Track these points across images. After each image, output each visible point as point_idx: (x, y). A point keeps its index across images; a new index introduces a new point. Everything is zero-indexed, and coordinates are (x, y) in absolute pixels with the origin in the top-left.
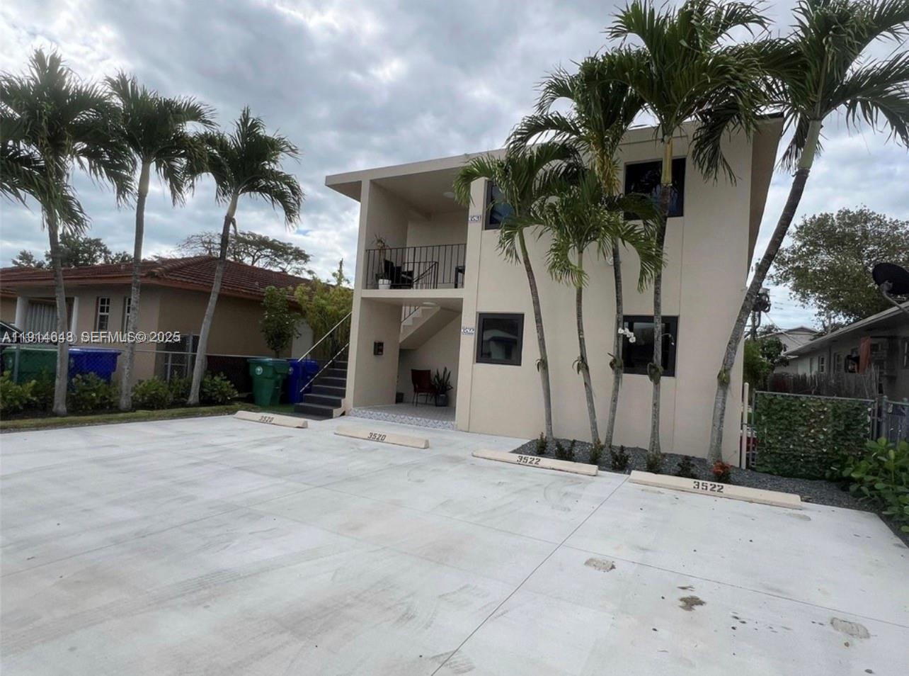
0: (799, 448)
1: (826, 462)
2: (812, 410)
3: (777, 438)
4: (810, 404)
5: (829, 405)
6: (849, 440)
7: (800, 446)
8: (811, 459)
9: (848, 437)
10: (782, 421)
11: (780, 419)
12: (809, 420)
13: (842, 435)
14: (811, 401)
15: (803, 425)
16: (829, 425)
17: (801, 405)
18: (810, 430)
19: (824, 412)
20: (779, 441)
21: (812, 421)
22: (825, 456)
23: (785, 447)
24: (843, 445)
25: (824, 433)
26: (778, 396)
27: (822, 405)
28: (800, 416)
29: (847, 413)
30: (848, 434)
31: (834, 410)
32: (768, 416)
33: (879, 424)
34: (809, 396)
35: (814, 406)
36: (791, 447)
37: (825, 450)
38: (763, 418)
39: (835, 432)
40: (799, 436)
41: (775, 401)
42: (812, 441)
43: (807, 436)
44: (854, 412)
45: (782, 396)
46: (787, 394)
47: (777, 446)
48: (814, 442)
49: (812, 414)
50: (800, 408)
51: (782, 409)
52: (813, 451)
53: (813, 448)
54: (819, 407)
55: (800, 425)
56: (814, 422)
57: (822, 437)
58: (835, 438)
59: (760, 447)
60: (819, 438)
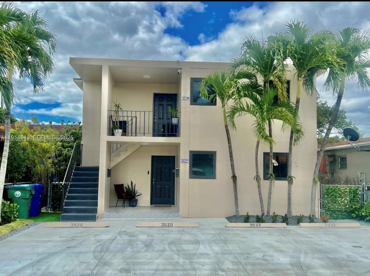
0: (339, 207)
1: (348, 211)
2: (343, 191)
3: (331, 204)
4: (342, 189)
5: (348, 188)
6: (355, 202)
7: (339, 206)
8: (343, 211)
9: (354, 201)
10: (332, 197)
11: (332, 196)
12: (342, 195)
13: (352, 200)
14: (342, 187)
15: (340, 197)
16: (348, 197)
17: (339, 190)
18: (342, 199)
19: (346, 191)
20: (332, 205)
21: (343, 195)
22: (347, 209)
23: (334, 207)
24: (353, 204)
25: (347, 200)
26: (330, 187)
27: (346, 189)
28: (339, 194)
29: (354, 191)
30: (354, 200)
31: (350, 191)
32: (328, 195)
33: (363, 194)
34: (341, 185)
35: (343, 189)
36: (336, 207)
37: (347, 207)
38: (326, 196)
39: (350, 199)
40: (338, 202)
41: (330, 188)
42: (343, 203)
43: (341, 202)
44: (356, 191)
45: (332, 186)
46: (334, 185)
47: (332, 207)
48: (344, 204)
49: (343, 193)
50: (338, 191)
51: (332, 192)
52: (344, 207)
53: (343, 206)
54: (344, 189)
55: (339, 197)
56: (344, 196)
57: (346, 202)
58: (350, 202)
59: (325, 208)
60: (345, 202)
